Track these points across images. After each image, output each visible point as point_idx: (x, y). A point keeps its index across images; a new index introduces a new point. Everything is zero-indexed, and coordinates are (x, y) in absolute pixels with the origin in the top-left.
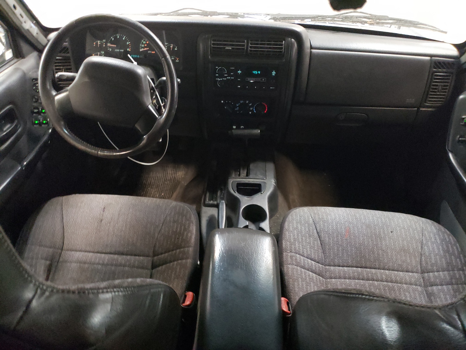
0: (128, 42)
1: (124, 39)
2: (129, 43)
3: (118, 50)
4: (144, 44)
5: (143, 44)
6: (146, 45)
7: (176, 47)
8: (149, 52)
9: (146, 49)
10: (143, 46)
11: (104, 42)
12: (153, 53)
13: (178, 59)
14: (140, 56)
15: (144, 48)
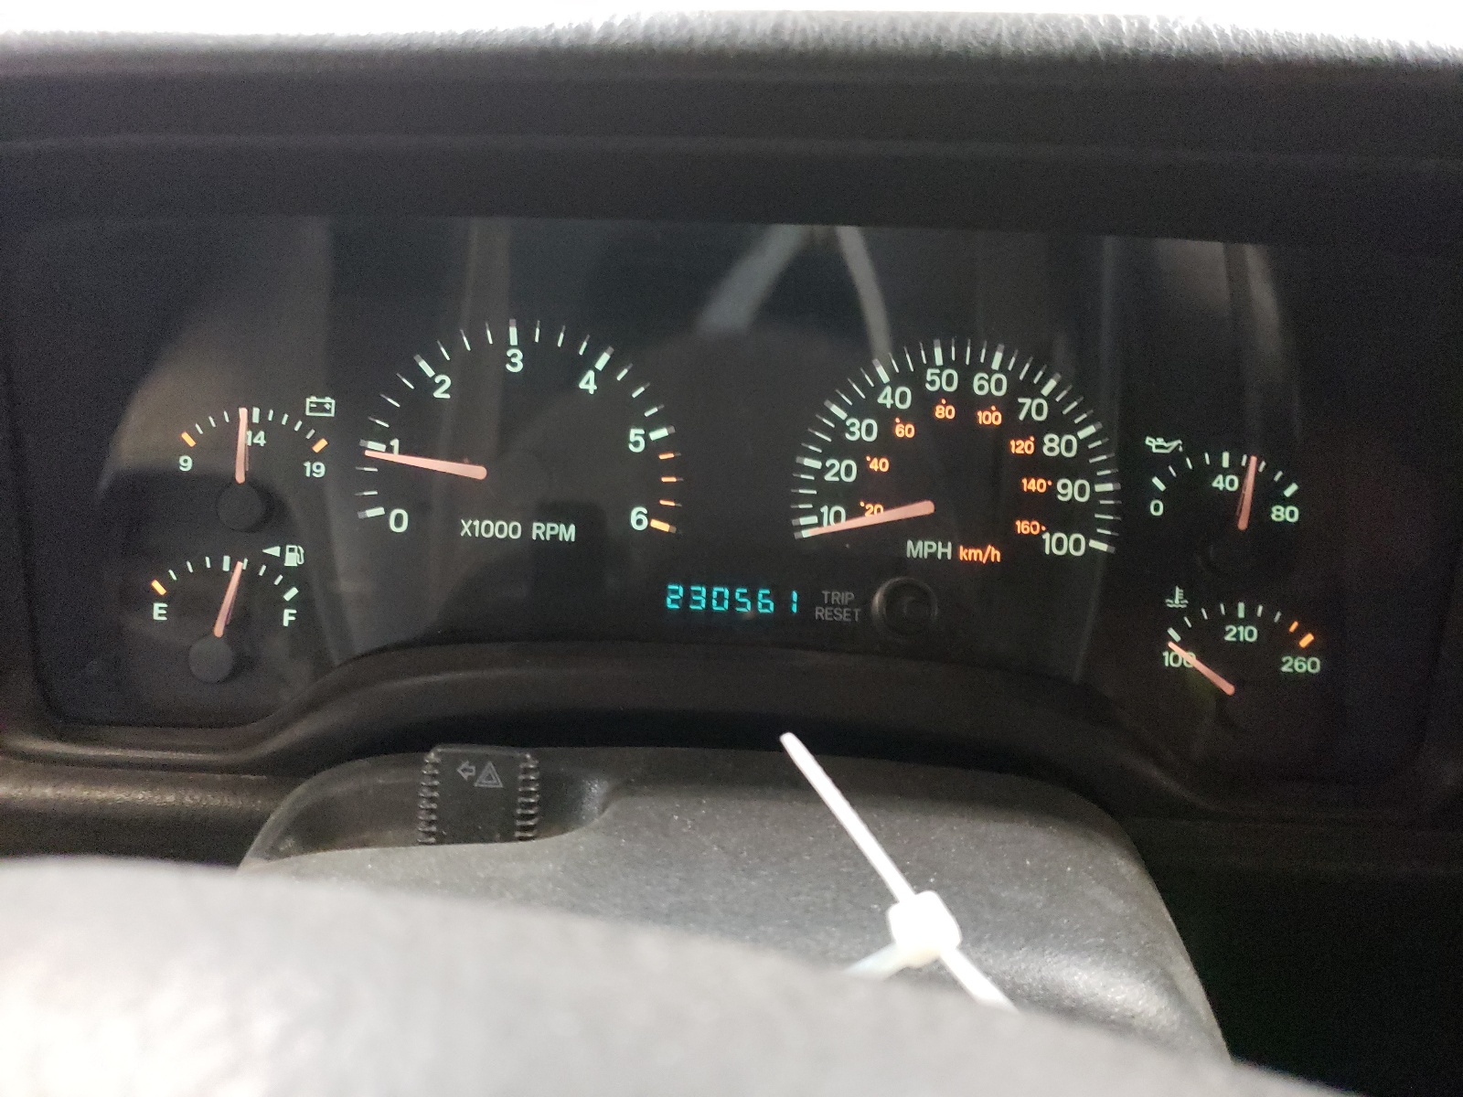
0: (650, 425)
1: (588, 383)
2: (659, 434)
3: (508, 530)
4: (859, 451)
5: (840, 447)
6: (879, 465)
7: (1285, 483)
8: (918, 549)
9: (875, 515)
10: (841, 470)
11: (323, 427)
12: (973, 564)
13: (1307, 640)
14: (781, 601)
15: (851, 498)
